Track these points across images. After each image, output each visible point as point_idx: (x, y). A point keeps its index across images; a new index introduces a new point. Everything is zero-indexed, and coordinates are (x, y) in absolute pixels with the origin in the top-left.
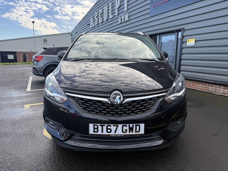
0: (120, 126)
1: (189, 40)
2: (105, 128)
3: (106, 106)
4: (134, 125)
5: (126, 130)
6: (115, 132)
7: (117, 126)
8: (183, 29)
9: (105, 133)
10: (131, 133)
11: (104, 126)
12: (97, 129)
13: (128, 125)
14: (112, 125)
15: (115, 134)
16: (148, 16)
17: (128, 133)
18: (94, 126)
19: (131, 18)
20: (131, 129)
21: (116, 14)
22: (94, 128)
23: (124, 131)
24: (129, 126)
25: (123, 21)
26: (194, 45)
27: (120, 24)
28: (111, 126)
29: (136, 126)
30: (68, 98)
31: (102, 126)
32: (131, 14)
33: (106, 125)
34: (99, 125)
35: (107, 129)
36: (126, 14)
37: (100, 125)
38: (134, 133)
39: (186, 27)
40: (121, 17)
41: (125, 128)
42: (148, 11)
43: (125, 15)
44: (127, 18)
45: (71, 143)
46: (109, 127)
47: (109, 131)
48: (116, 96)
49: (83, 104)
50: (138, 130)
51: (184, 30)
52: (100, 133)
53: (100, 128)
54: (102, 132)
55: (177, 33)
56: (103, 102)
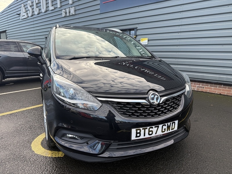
0: (160, 126)
1: (142, 39)
2: (147, 131)
3: (145, 108)
4: (171, 123)
5: (165, 129)
6: (156, 134)
7: (158, 127)
8: (136, 28)
9: (147, 136)
10: (169, 132)
11: (147, 128)
12: (140, 133)
13: (166, 124)
14: (154, 127)
15: (156, 135)
16: (98, 12)
17: (166, 132)
18: (137, 130)
19: (77, 12)
20: (169, 127)
21: (59, 6)
22: (137, 133)
23: (163, 130)
24: (168, 124)
25: (68, 15)
26: (147, 44)
27: (64, 17)
28: (152, 128)
29: (172, 123)
30: (102, 103)
31: (145, 129)
32: (77, 8)
33: (148, 128)
34: (141, 129)
35: (149, 131)
36: (72, 7)
37: (143, 129)
38: (171, 131)
39: (139, 27)
40: (65, 10)
41: (164, 127)
42: (98, 7)
43: (70, 8)
44: (72, 12)
45: (106, 155)
46: (151, 129)
47: (151, 133)
48: (154, 97)
49: (121, 108)
50: (173, 128)
51: (137, 30)
52: (142, 137)
53: (142, 131)
54: (144, 135)
55: (129, 31)
56: (142, 104)
